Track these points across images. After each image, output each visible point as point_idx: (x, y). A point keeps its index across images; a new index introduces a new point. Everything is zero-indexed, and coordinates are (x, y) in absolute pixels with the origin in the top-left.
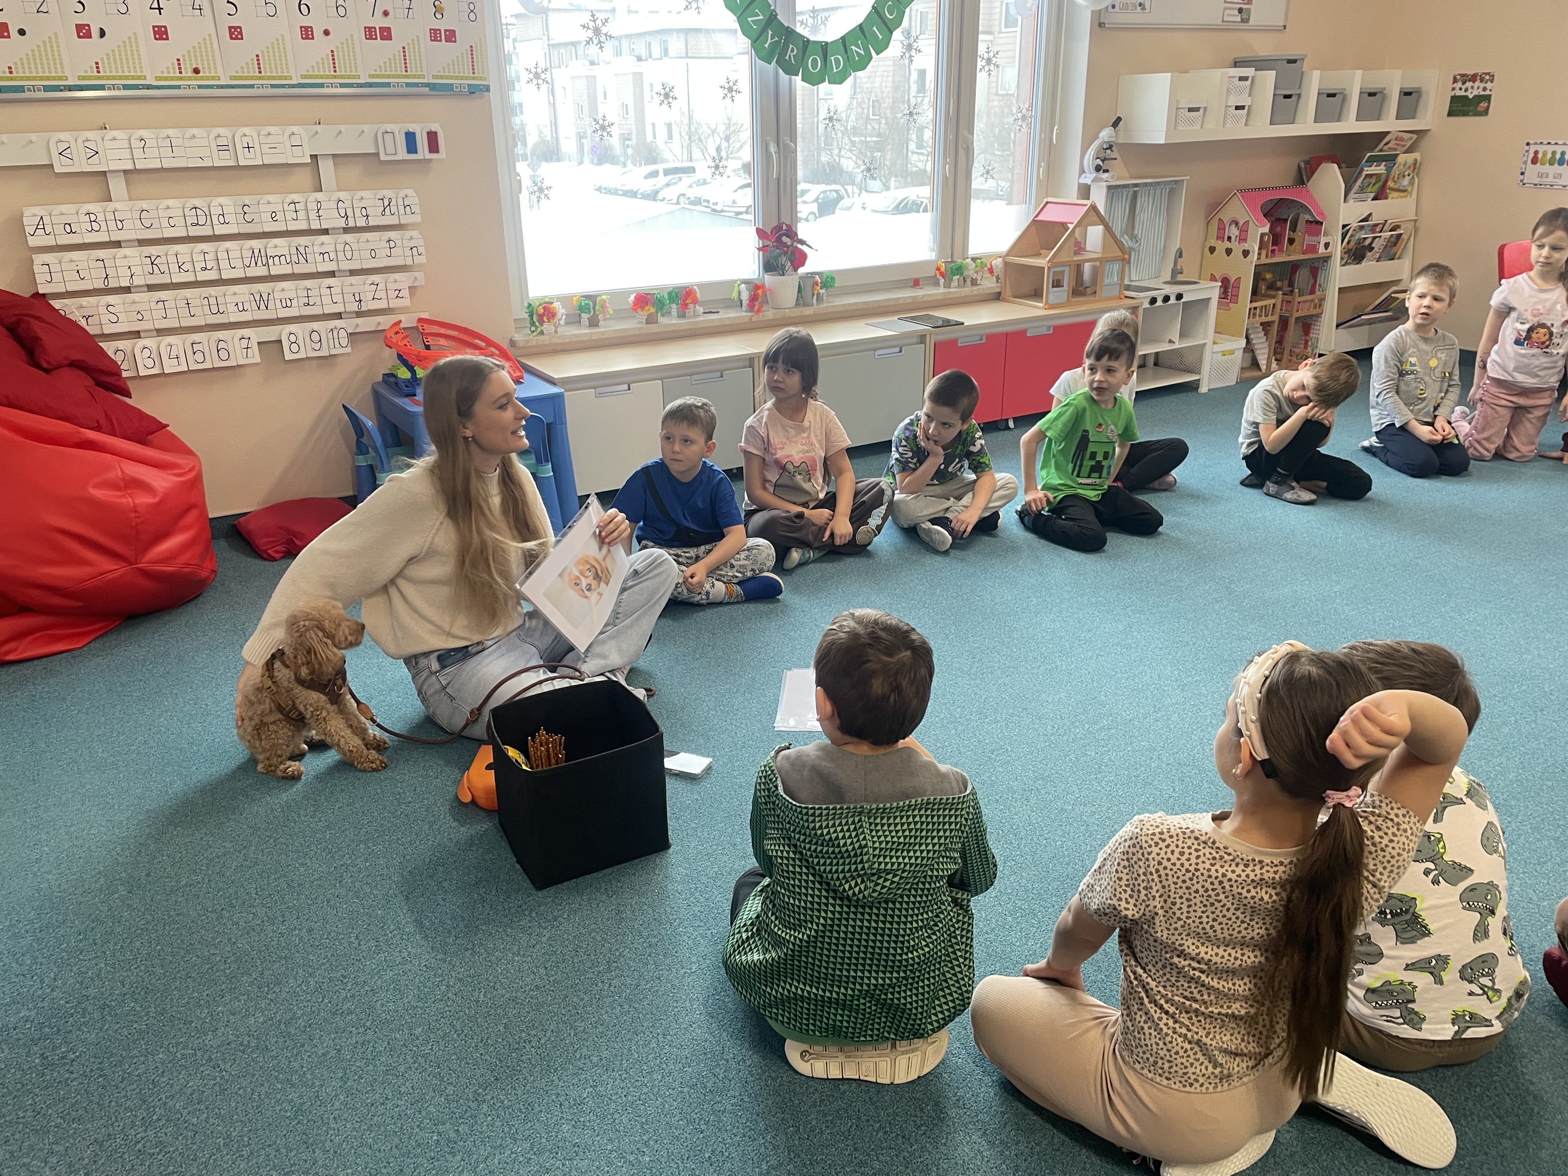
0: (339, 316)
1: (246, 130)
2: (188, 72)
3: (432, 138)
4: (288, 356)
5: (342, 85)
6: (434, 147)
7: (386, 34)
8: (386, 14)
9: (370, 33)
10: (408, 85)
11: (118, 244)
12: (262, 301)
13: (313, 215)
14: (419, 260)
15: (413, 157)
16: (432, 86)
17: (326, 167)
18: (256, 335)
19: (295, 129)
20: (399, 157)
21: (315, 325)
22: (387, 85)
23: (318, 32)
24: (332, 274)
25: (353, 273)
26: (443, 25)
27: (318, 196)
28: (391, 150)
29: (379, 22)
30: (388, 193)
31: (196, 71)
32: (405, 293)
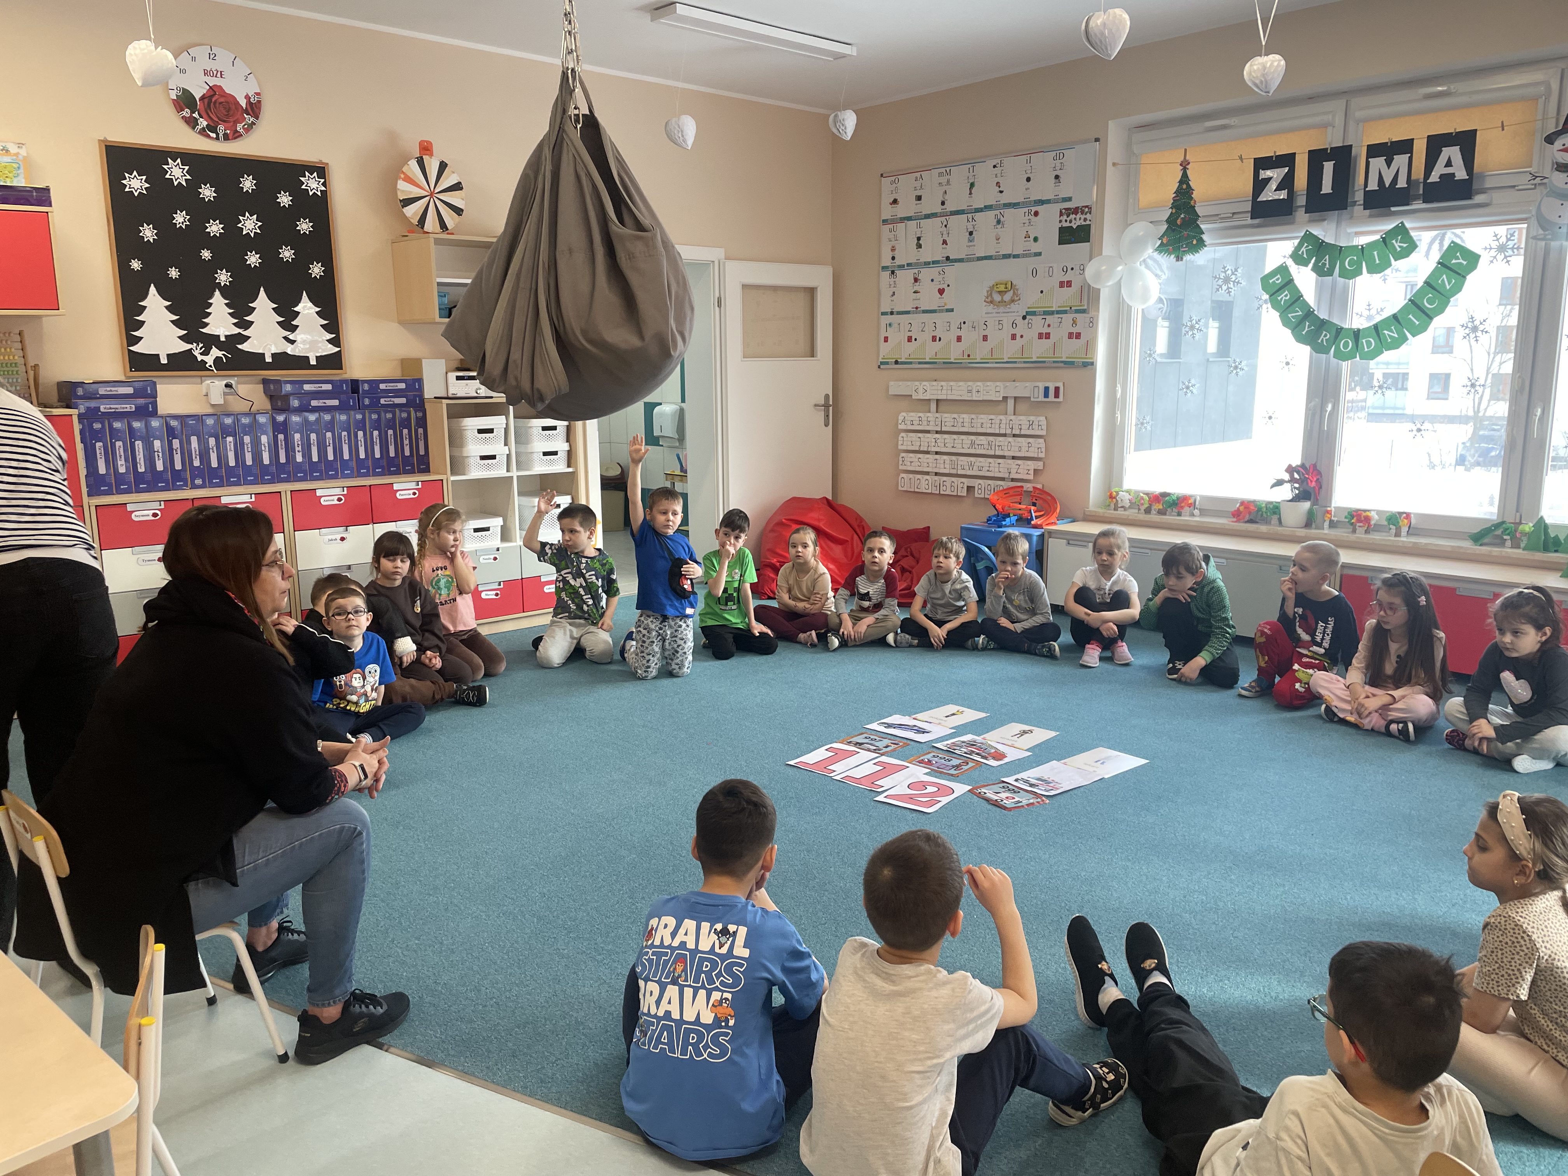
0: (1003, 479)
1: (979, 384)
2: (966, 356)
3: (1057, 389)
4: (977, 495)
5: (1025, 362)
6: (1057, 395)
7: (1048, 336)
8: (1049, 326)
9: (1040, 336)
10: (1054, 362)
11: (928, 432)
12: (971, 465)
13: (997, 426)
14: (1042, 455)
15: (1046, 400)
16: (1065, 363)
17: (1011, 402)
18: (968, 482)
19: (998, 384)
20: (1039, 400)
21: (990, 482)
22: (1044, 362)
23: (1018, 337)
24: (1003, 457)
25: (1014, 458)
26: (1075, 330)
27: (1002, 417)
28: (1036, 396)
29: (1045, 330)
30: (1032, 418)
31: (969, 356)
32: (1032, 472)
